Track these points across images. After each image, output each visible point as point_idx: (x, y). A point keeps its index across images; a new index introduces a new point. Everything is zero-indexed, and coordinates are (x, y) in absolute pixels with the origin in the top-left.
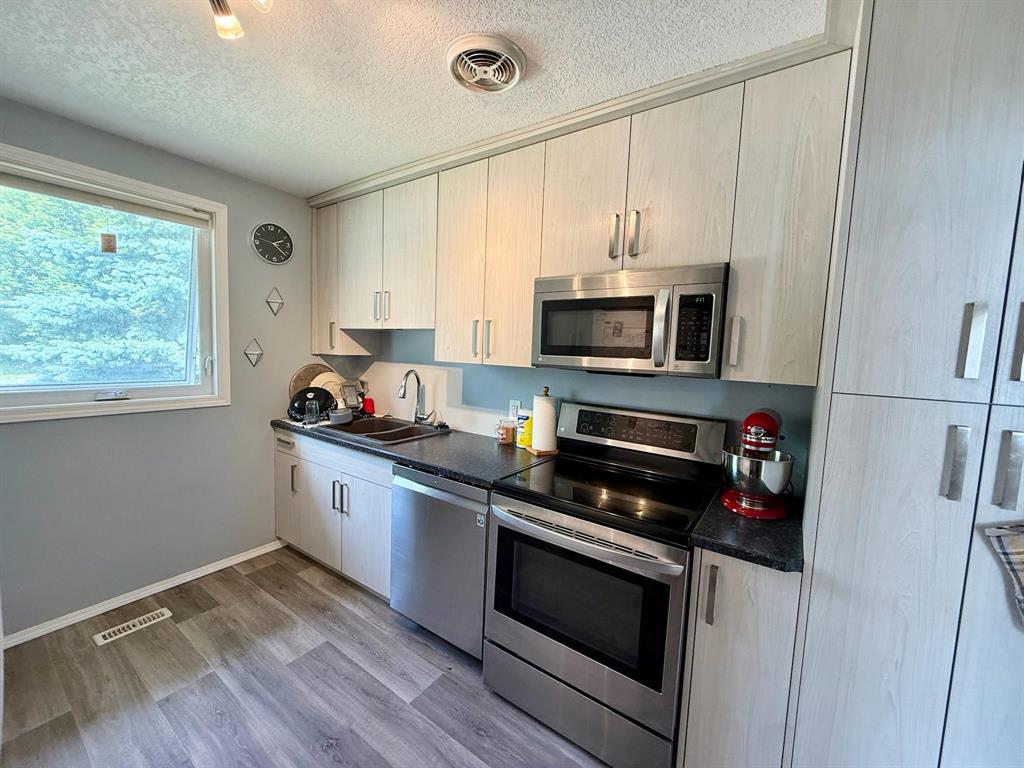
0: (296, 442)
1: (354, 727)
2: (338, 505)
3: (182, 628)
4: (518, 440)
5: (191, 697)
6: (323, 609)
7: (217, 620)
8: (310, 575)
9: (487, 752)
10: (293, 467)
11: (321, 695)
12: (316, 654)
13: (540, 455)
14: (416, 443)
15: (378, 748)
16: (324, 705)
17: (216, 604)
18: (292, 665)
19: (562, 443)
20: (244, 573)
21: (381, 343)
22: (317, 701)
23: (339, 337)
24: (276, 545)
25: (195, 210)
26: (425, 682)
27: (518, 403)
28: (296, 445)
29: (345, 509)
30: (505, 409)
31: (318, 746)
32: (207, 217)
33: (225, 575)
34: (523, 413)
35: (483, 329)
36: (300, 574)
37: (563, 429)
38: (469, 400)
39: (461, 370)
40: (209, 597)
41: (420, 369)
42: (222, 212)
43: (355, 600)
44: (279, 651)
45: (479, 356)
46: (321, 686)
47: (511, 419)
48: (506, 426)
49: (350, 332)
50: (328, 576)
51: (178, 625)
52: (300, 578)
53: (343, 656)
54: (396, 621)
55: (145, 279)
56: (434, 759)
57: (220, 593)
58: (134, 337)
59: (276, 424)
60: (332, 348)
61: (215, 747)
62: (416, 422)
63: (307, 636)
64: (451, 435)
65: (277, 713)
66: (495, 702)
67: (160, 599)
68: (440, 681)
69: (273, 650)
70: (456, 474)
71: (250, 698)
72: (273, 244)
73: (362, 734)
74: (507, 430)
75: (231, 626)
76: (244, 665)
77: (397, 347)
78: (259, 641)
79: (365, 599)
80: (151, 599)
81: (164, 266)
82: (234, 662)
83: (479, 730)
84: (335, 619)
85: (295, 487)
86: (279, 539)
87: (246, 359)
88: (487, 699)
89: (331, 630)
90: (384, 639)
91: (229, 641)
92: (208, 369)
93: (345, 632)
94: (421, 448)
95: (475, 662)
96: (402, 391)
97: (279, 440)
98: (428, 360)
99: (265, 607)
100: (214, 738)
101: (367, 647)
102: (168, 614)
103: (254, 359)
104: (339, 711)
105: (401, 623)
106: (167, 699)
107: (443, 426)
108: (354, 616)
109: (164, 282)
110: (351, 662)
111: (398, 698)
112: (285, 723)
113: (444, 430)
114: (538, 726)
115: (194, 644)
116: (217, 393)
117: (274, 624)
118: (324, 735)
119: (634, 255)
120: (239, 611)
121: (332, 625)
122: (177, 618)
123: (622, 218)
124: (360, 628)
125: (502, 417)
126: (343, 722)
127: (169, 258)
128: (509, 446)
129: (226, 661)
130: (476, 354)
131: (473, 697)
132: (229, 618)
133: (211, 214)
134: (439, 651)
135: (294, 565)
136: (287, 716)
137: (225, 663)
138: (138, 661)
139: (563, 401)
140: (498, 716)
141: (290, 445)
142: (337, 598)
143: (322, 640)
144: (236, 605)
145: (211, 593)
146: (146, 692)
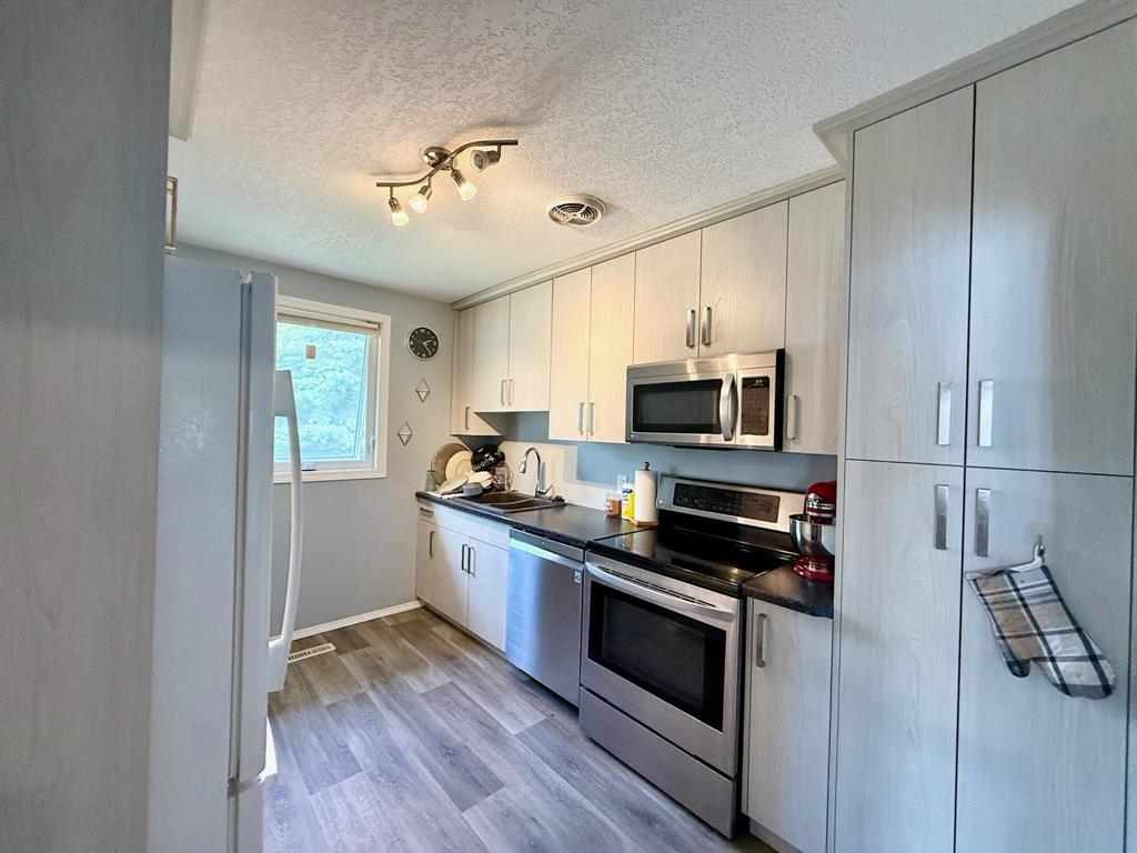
0: (435, 510)
1: (467, 744)
2: (466, 567)
3: (344, 659)
4: (623, 512)
5: (349, 707)
6: (451, 658)
7: (367, 656)
8: (441, 630)
9: (576, 779)
10: (432, 533)
11: (444, 719)
12: (442, 690)
13: (640, 525)
14: (536, 512)
15: (485, 760)
16: (446, 726)
17: (368, 645)
18: (423, 695)
19: (662, 515)
20: (389, 624)
21: (509, 423)
22: (440, 721)
23: (473, 419)
24: (415, 605)
25: (369, 322)
26: (530, 723)
27: (625, 478)
28: (435, 513)
29: (472, 570)
30: (614, 483)
31: (439, 752)
32: (376, 326)
33: (375, 623)
34: (627, 486)
35: (588, 411)
36: (434, 629)
37: (661, 502)
38: (582, 476)
39: (575, 448)
40: (362, 639)
41: (540, 447)
42: (386, 321)
43: (477, 654)
44: (414, 685)
45: (585, 434)
46: (444, 713)
47: (618, 494)
48: (612, 498)
49: (484, 416)
50: (458, 634)
51: (340, 657)
52: (433, 633)
53: (464, 694)
54: (511, 673)
55: (326, 374)
56: (530, 776)
57: (371, 637)
58: (315, 423)
59: (419, 496)
60: (467, 429)
61: (364, 740)
62: (536, 496)
63: (436, 677)
64: (566, 508)
65: (409, 725)
66: (590, 746)
67: (328, 637)
68: (543, 723)
69: (409, 682)
70: (559, 535)
71: (391, 714)
72: (423, 344)
73: (473, 750)
74: (614, 502)
75: (379, 662)
76: (387, 690)
77: (522, 428)
78: (398, 675)
79: (487, 654)
80: (321, 637)
81: (339, 362)
82: (379, 687)
83: (570, 763)
84: (459, 666)
85: (433, 552)
86: (419, 599)
87: (400, 439)
88: (583, 742)
89: (456, 674)
90: (499, 686)
91: (377, 672)
92: (370, 448)
93: (466, 676)
94: (540, 518)
95: (572, 709)
96: (523, 467)
97: (422, 509)
98: (545, 439)
99: (404, 650)
100: (364, 734)
101: (484, 689)
102: (333, 648)
103: (405, 439)
104: (457, 732)
105: (516, 676)
106: (332, 705)
107: (559, 499)
108: (476, 666)
109: (339, 376)
110: (469, 698)
111: (505, 730)
112: (416, 733)
113: (559, 503)
114: (624, 769)
115: (351, 671)
116: (376, 468)
117: (412, 665)
118: (444, 746)
119: (708, 345)
120: (385, 651)
121: (457, 671)
122: (339, 651)
123: (697, 312)
124: (479, 675)
125: (611, 491)
126: (459, 739)
127: (342, 355)
128: (615, 518)
129: (374, 686)
130: (582, 433)
131: (570, 738)
132: (377, 656)
133: (379, 324)
134: (545, 701)
135: (430, 622)
136: (417, 729)
137: (373, 687)
138: (312, 677)
139: (664, 475)
140: (589, 756)
141: (429, 513)
142: (463, 651)
143: (448, 680)
144: (383, 647)
145: (364, 636)
146: (317, 697)
